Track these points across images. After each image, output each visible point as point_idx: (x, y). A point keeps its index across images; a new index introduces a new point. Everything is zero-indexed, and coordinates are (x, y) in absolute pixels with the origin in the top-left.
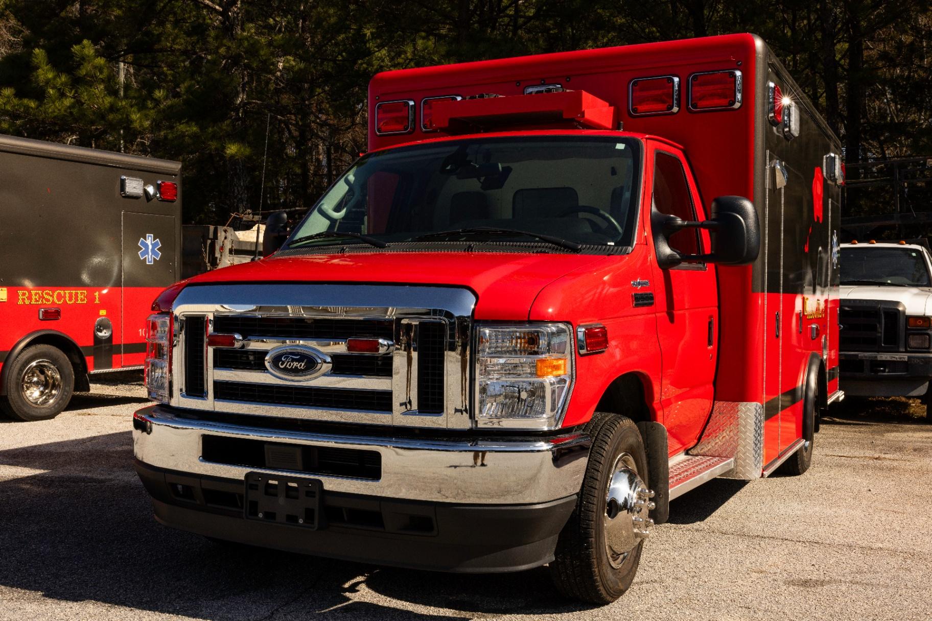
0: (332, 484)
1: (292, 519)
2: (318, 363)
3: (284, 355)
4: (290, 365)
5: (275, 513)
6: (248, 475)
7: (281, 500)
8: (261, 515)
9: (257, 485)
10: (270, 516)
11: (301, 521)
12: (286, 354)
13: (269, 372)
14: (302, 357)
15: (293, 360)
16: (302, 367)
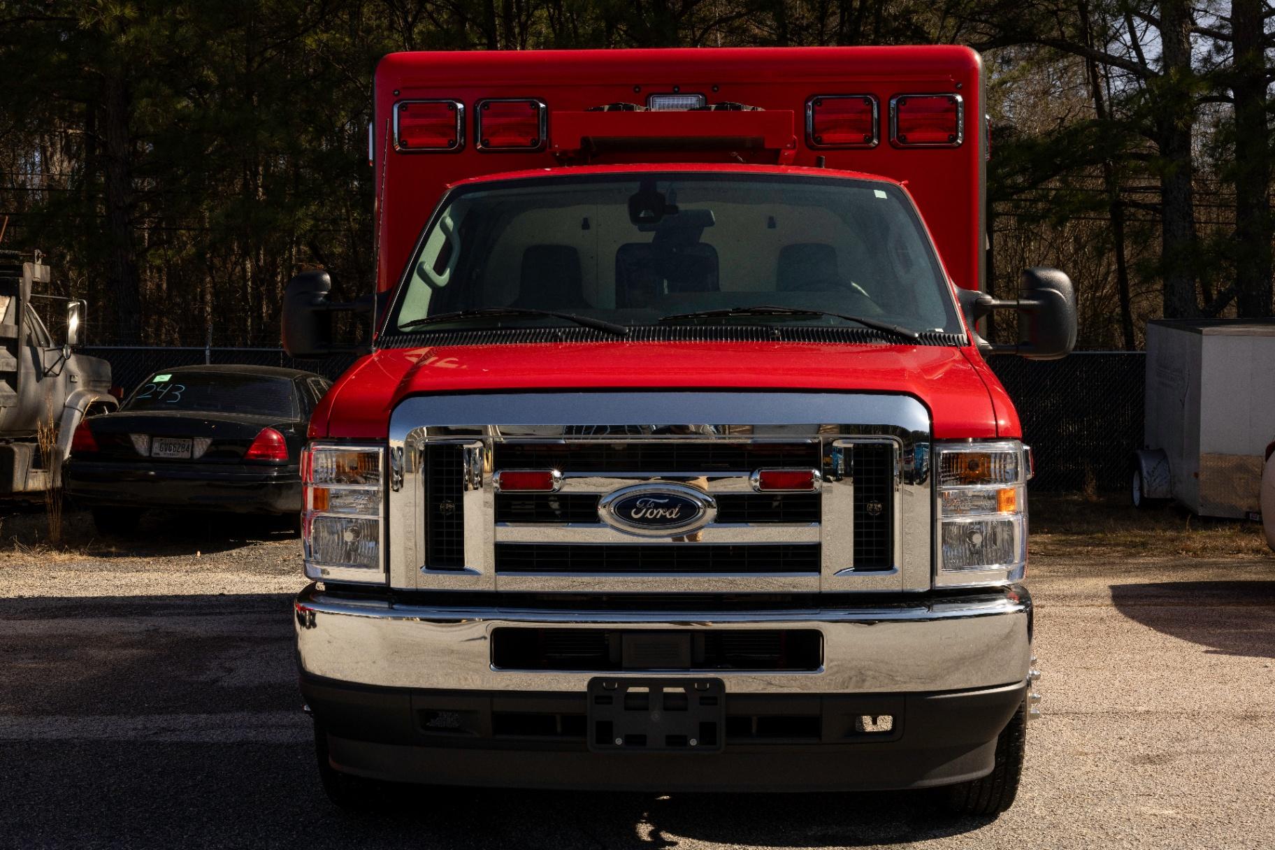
0: (738, 682)
1: (677, 741)
2: (699, 508)
3: (640, 498)
4: (651, 514)
5: (645, 736)
6: (593, 683)
7: (656, 715)
8: (619, 741)
9: (611, 698)
10: (635, 740)
11: (693, 742)
12: (645, 496)
13: (606, 526)
14: (673, 502)
15: (657, 506)
16: (673, 516)
